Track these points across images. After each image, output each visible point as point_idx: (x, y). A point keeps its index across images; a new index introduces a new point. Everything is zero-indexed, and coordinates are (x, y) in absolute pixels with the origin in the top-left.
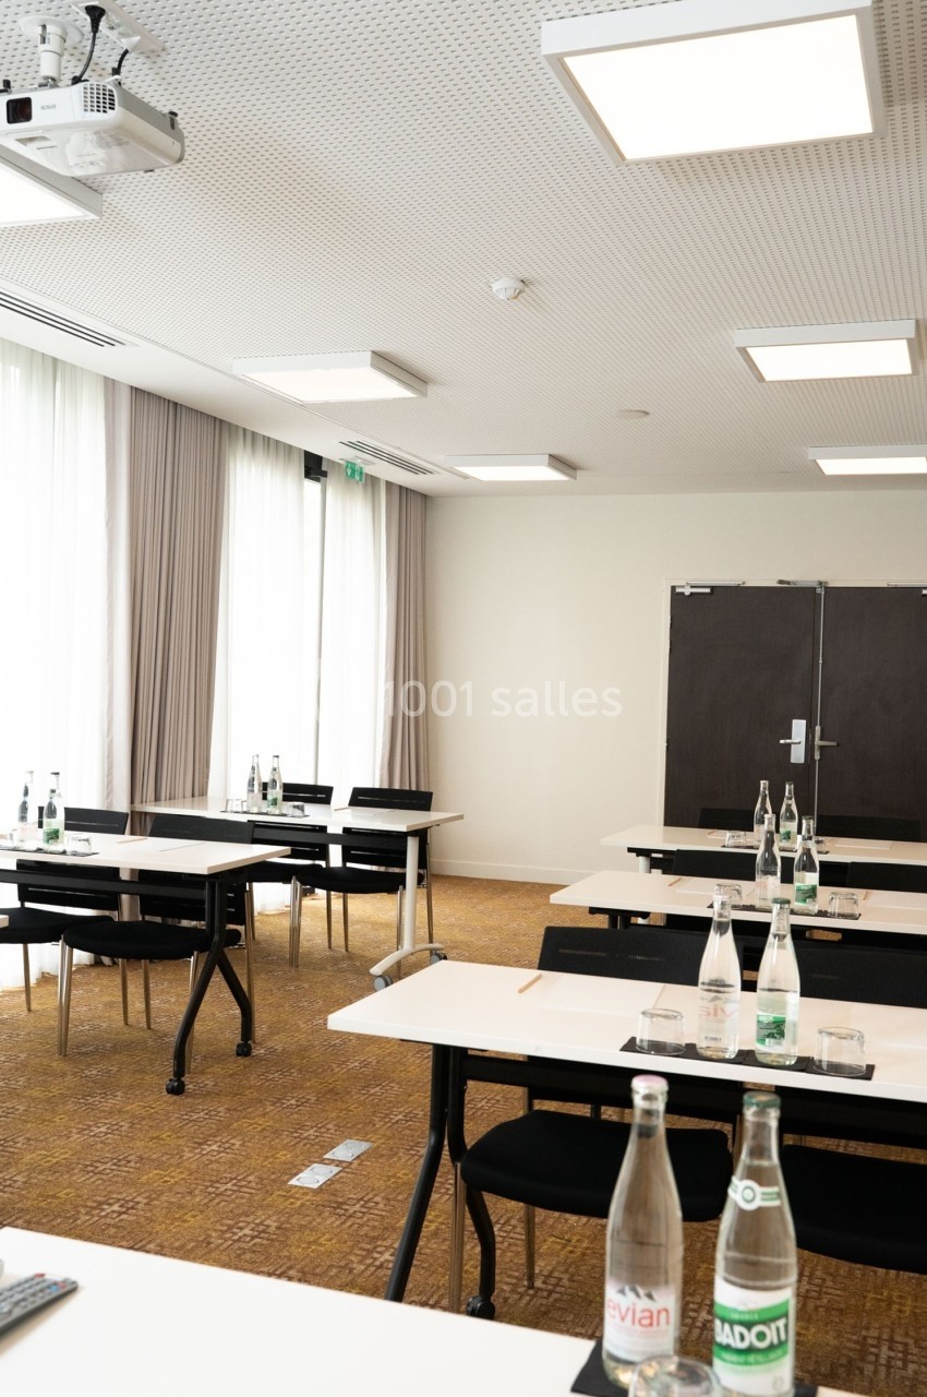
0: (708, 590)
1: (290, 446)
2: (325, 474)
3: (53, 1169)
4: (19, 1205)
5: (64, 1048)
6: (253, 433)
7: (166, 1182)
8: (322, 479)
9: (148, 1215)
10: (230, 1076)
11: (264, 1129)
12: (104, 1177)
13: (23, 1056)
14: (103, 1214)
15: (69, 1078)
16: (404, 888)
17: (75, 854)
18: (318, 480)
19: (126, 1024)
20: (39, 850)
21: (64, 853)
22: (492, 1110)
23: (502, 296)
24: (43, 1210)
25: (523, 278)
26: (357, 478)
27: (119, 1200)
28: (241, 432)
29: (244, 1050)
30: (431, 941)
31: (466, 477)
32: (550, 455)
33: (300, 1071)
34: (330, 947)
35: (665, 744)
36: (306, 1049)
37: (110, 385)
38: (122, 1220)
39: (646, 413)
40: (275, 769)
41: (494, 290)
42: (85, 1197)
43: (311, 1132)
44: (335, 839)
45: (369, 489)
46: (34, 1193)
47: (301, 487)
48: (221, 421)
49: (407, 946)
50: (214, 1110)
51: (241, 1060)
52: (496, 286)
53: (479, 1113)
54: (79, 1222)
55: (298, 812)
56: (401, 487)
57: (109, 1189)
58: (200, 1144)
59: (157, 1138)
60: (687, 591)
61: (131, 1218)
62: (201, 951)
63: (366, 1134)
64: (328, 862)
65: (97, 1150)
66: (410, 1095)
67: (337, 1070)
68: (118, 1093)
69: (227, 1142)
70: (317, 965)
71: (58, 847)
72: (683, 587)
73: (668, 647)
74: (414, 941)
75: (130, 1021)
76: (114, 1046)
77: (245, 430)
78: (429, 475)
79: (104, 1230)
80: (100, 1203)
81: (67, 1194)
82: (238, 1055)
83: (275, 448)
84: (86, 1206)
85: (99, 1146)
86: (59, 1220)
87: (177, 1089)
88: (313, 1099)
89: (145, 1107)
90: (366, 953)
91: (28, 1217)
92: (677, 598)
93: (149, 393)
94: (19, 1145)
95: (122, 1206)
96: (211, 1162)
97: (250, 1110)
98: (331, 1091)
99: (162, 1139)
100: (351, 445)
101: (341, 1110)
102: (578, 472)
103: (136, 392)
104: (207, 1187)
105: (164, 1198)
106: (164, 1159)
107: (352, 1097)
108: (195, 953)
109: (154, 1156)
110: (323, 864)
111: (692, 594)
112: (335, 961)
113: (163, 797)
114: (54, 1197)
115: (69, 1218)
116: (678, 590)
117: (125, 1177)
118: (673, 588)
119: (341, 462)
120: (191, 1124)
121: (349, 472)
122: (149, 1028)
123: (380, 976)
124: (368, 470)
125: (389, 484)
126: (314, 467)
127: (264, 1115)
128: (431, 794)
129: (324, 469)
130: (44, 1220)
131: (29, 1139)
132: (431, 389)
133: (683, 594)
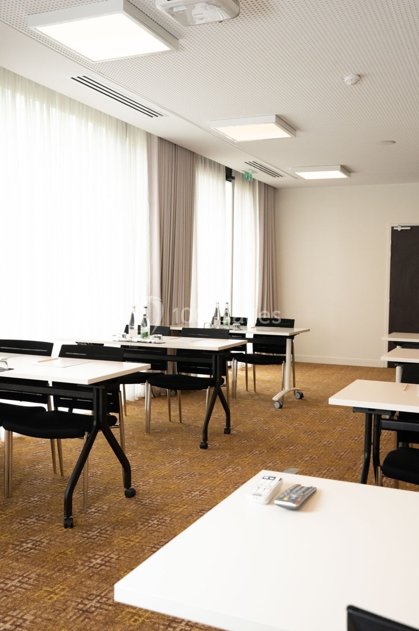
0: (409, 228)
1: (220, 164)
2: (233, 178)
3: (164, 477)
4: (155, 491)
5: (148, 430)
6: (205, 158)
7: (215, 483)
8: (233, 180)
9: (213, 496)
10: (225, 442)
11: (249, 463)
12: (187, 481)
13: (131, 433)
14: (193, 495)
15: (154, 442)
16: (285, 362)
17: (155, 343)
18: (230, 181)
19: (170, 420)
20: (138, 342)
21: (150, 342)
22: (348, 456)
23: (349, 83)
24: (167, 493)
25: (359, 73)
26: (250, 179)
27: (197, 490)
28: (200, 157)
29: (228, 431)
30: (294, 387)
31: (297, 178)
32: (341, 166)
33: (255, 440)
34: (247, 390)
35: (389, 300)
36: (253, 431)
37: (149, 136)
38: (202, 498)
39: (394, 142)
40: (227, 309)
41: (345, 80)
42: (182, 488)
43: (270, 464)
44: (250, 340)
45: (251, 185)
46: (160, 487)
47: (224, 184)
48: (193, 152)
49: (287, 388)
50: (224, 455)
51: (227, 436)
52: (346, 79)
53: (343, 457)
54: (184, 498)
55: (236, 328)
56: (265, 184)
57: (191, 485)
58: (223, 468)
59: (203, 466)
60: (399, 229)
61: (206, 497)
62: (211, 386)
63: (296, 465)
64: (246, 352)
65: (179, 470)
66: (308, 450)
67: (271, 439)
68: (179, 448)
69: (235, 468)
70: (243, 398)
71: (148, 340)
72: (397, 227)
73: (390, 255)
74: (290, 387)
75: (172, 419)
76: (169, 429)
77: (201, 156)
78: (281, 177)
79: (196, 502)
80: (190, 491)
81: (174, 487)
82: (225, 433)
83: (213, 165)
84: (184, 492)
85: (180, 469)
86: (175, 497)
87: (204, 446)
88: (266, 451)
89: (193, 454)
90: (264, 393)
91: (161, 496)
92: (395, 233)
93: (165, 140)
94: (145, 468)
95: (200, 492)
96: (231, 476)
97: (240, 455)
98: (272, 448)
99: (206, 466)
100: (249, 164)
101: (280, 456)
102: (352, 174)
103: (161, 139)
104: (234, 486)
105: (217, 489)
106: (210, 474)
107: (282, 450)
108: (209, 387)
109: (205, 473)
110: (244, 352)
111: (402, 230)
112: (252, 396)
113: (173, 323)
114: (169, 488)
115: (179, 496)
116: (395, 229)
117: (196, 481)
118: (392, 228)
119: (243, 172)
120: (216, 461)
121: (246, 177)
122: (181, 422)
123: (277, 401)
124: (254, 176)
125: (260, 182)
126: (229, 175)
127: (247, 457)
128: (294, 320)
129: (233, 175)
130: (168, 497)
131: (148, 466)
132: (299, 133)
133: (397, 230)
